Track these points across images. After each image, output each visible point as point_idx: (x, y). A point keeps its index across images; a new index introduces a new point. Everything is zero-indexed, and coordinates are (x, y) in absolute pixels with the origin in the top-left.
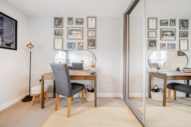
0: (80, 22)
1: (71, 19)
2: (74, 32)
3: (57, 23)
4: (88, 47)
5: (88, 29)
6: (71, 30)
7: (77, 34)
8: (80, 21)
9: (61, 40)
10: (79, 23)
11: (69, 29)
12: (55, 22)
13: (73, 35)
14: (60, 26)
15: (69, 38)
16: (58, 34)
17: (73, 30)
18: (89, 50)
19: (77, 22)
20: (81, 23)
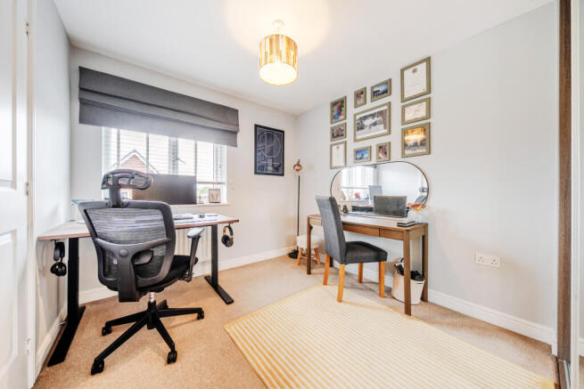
0: (382, 91)
1: (362, 93)
2: (368, 122)
3: (335, 113)
4: (403, 153)
5: (402, 102)
6: (361, 119)
7: (375, 124)
8: (382, 89)
9: (342, 146)
10: (379, 95)
11: (358, 117)
12: (332, 111)
13: (366, 129)
14: (342, 117)
15: (358, 137)
16: (338, 136)
17: (365, 118)
18: (406, 159)
19: (376, 94)
20: (385, 92)
